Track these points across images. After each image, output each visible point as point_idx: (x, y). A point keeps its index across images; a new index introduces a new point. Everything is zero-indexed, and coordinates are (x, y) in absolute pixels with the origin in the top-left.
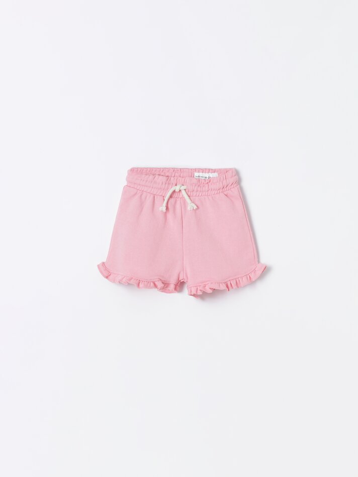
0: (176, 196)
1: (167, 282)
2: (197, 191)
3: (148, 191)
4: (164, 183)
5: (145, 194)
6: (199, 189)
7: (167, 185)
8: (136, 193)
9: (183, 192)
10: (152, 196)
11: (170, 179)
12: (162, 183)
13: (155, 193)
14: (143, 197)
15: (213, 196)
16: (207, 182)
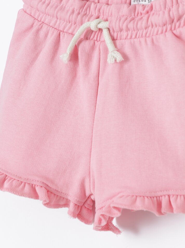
0: (95, 38)
1: (63, 195)
2: (128, 29)
3: (51, 24)
4: (76, 12)
5: (45, 28)
6: (131, 25)
7: (79, 17)
8: (32, 26)
9: (105, 32)
10: (56, 33)
11: (89, 6)
12: (73, 12)
13: (61, 28)
14: (42, 33)
15: (154, 37)
16: (146, 9)
